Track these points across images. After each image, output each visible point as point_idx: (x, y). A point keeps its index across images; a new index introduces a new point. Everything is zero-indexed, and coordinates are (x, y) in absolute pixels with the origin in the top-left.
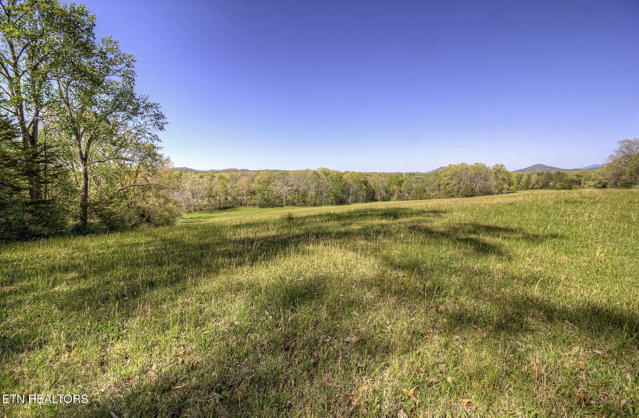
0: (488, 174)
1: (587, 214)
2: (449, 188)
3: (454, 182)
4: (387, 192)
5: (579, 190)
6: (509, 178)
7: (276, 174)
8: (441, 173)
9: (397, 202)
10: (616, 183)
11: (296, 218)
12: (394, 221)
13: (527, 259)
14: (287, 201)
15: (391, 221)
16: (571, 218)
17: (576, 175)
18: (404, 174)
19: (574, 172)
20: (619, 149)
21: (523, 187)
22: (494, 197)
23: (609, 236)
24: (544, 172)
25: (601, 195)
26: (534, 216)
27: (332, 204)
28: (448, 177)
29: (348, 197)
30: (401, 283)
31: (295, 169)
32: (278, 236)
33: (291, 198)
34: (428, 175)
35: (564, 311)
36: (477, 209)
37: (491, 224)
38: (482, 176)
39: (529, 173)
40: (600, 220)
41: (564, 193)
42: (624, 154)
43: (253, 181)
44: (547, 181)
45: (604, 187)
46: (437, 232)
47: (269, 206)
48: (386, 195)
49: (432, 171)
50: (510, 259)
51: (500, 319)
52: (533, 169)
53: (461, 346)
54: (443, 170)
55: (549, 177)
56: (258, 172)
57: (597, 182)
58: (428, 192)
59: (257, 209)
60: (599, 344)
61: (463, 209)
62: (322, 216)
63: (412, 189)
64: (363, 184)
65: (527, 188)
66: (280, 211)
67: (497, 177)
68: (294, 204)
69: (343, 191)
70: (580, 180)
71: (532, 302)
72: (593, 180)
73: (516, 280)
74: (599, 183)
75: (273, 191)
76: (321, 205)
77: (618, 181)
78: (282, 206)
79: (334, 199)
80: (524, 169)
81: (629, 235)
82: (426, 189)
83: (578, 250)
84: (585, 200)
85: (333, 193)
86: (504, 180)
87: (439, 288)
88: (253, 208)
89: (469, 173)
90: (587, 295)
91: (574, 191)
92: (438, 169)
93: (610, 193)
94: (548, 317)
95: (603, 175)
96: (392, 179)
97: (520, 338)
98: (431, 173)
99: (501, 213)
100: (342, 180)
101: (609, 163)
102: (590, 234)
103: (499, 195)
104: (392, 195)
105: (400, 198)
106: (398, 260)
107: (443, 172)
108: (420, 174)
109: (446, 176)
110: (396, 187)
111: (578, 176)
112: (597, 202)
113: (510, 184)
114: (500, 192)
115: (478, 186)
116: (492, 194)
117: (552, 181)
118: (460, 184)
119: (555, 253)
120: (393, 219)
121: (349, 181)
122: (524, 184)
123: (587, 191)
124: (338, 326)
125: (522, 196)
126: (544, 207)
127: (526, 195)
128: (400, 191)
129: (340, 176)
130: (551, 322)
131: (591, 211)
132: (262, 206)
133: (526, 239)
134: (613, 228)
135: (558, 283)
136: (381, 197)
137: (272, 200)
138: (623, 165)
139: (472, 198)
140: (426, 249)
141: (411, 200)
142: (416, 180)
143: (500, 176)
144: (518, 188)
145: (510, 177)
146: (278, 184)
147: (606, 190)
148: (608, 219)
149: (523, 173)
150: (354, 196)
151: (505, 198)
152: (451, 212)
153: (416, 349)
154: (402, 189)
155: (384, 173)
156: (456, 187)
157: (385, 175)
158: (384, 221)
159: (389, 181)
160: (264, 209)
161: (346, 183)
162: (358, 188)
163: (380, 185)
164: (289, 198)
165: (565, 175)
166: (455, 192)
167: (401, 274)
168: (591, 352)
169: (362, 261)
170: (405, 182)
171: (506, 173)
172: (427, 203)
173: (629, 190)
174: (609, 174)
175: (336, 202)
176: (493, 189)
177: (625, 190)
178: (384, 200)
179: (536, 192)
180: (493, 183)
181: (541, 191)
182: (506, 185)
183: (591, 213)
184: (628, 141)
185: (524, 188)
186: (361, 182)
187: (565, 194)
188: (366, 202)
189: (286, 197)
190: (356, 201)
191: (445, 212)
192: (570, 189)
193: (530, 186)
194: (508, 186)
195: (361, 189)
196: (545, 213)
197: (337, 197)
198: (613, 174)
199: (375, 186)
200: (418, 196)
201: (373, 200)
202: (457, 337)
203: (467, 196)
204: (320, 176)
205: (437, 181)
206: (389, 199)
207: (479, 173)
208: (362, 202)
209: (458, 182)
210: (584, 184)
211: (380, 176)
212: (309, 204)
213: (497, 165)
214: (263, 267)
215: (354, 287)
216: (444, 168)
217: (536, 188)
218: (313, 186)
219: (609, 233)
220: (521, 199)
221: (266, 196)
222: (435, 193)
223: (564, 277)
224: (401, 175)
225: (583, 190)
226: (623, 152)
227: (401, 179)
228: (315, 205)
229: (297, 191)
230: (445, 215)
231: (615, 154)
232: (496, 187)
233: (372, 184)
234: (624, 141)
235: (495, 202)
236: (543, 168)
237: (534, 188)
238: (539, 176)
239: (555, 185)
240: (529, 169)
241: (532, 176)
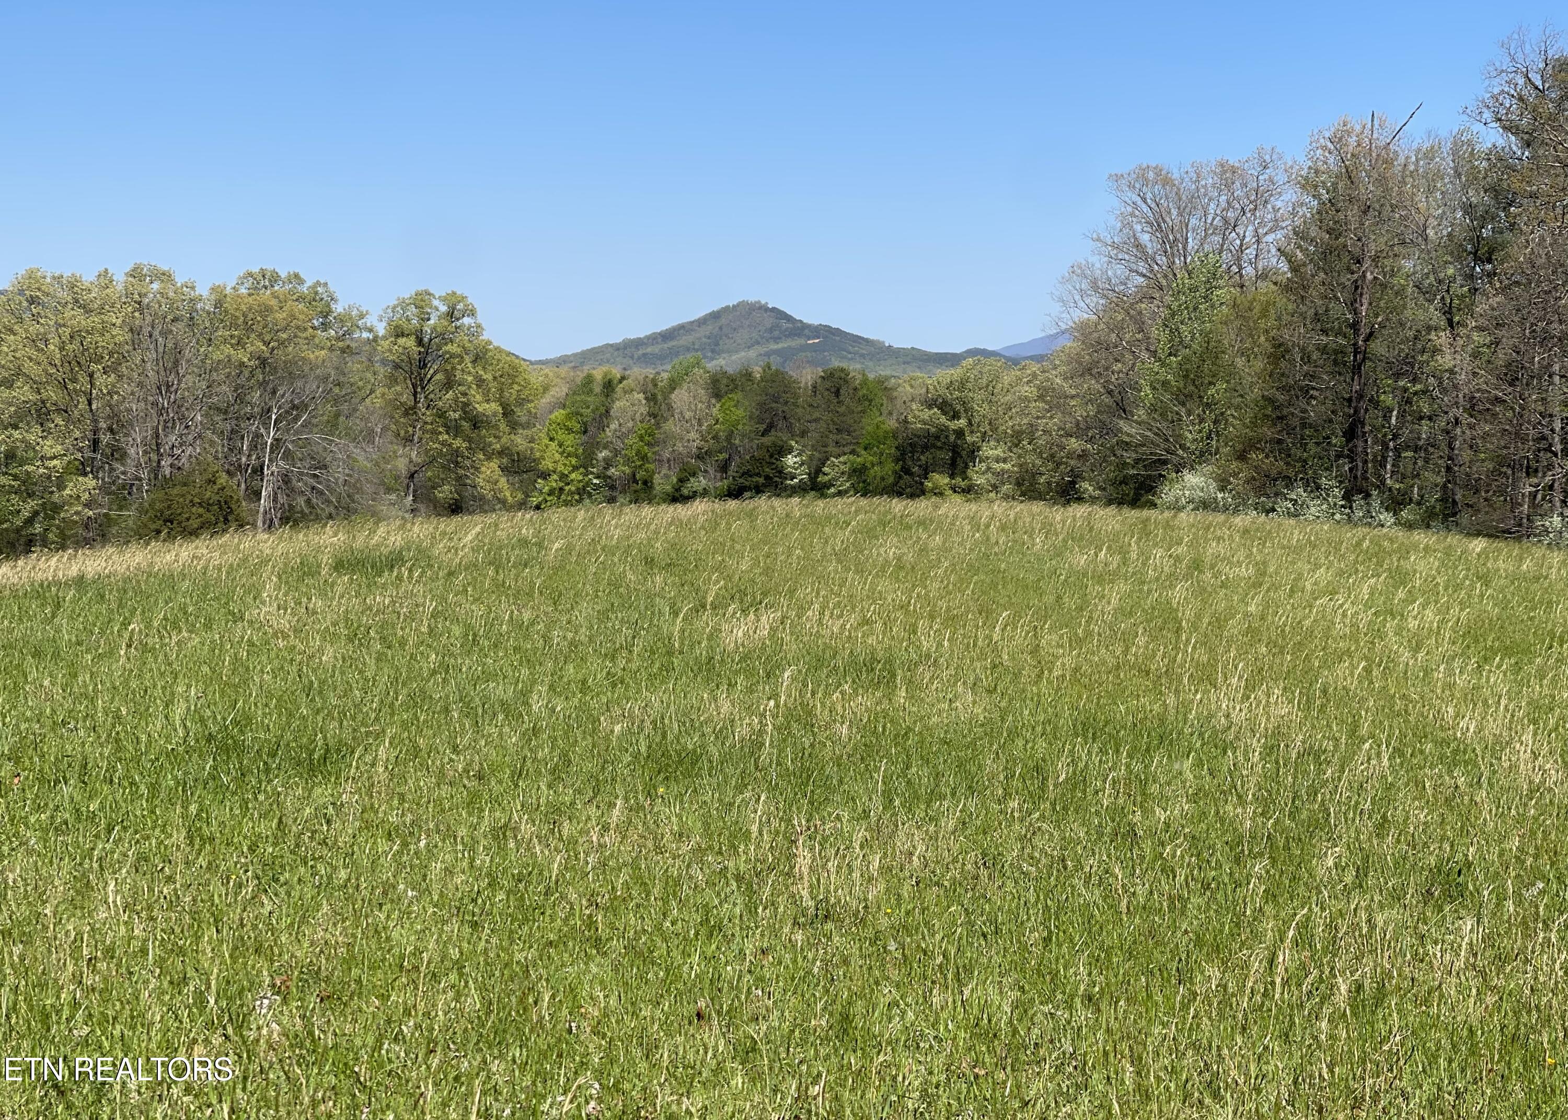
0: (349, 372)
6: (509, 413)
17: (935, 401)
44: (771, 438)
57: (1033, 450)
67: (425, 401)
74: (1045, 463)
86: (477, 423)
113: (522, 463)
117: (796, 444)
122: (624, 466)
143: (448, 396)
144: (581, 492)
145: (523, 398)
171: (491, 367)
193: (665, 479)
194: (507, 481)
232: (422, 486)
236: (776, 340)
237: (685, 492)
238: (718, 396)
239: (818, 471)
240: (684, 340)
241: (680, 398)
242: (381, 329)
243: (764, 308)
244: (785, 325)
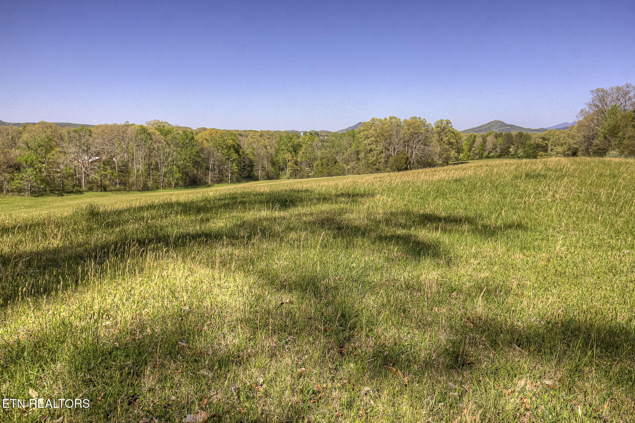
0: (428, 135)
1: (551, 193)
2: (373, 157)
3: (380, 148)
4: (273, 164)
5: (544, 160)
6: (457, 142)
7: (64, 131)
8: (360, 133)
9: (292, 181)
10: (588, 148)
11: (105, 212)
12: (282, 214)
13: (472, 260)
14: (89, 183)
15: (277, 212)
16: (532, 200)
17: (541, 138)
18: (302, 134)
19: (538, 133)
20: (591, 101)
21: (476, 154)
22: (435, 171)
23: (574, 222)
24: (504, 133)
25: (569, 165)
26: (487, 198)
27: (177, 186)
28: (372, 139)
29: (207, 175)
30: (286, 314)
31: (103, 123)
32: (65, 248)
33: (97, 176)
34: (340, 135)
35: (512, 331)
36: (410, 189)
37: (428, 211)
38: (420, 137)
39: (484, 133)
40: (565, 201)
41: (526, 163)
42: (597, 109)
43: (13, 144)
44: (507, 145)
45: (574, 154)
46: (348, 227)
47: (52, 192)
48: (273, 169)
49: (347, 129)
50: (449, 263)
51: (430, 354)
52: (489, 129)
53: (372, 402)
54: (362, 128)
55: (509, 139)
56: (25, 126)
57: (566, 147)
58: (341, 163)
59: (28, 200)
60: (549, 372)
61: (391, 190)
62: (155, 207)
63: (315, 159)
64: (232, 150)
65: (481, 158)
66: (75, 202)
67: (442, 140)
68: (104, 189)
69: (196, 164)
70: (546, 144)
71: (473, 323)
72: (562, 145)
73: (455, 293)
74: (569, 150)
75: (58, 164)
76: (158, 188)
77: (589, 147)
78: (81, 192)
79: (181, 178)
80: (478, 128)
81: (596, 220)
82: (337, 158)
83: (536, 244)
84: (550, 173)
85: (178, 167)
86: (451, 143)
87: (343, 316)
88: (18, 198)
89: (402, 132)
90: (540, 306)
91: (538, 161)
92: (356, 126)
93: (579, 164)
94: (492, 342)
95: (573, 137)
96: (282, 142)
97: (454, 378)
98: (345, 132)
99: (443, 195)
100: (194, 143)
101: (579, 121)
102: (552, 221)
103: (443, 168)
104: (283, 169)
105: (295, 174)
106: (283, 276)
107: (363, 130)
108: (328, 133)
109: (368, 138)
110: (288, 156)
111: (544, 139)
112: (564, 176)
113: (459, 151)
114: (446, 162)
115: (415, 154)
116: (434, 166)
117: (512, 147)
118: (388, 150)
119: (508, 250)
120: (280, 209)
121: (206, 144)
122: (477, 151)
123: (553, 160)
124: (174, 398)
125: (473, 168)
126: (500, 184)
127: (478, 167)
128: (296, 163)
129: (190, 136)
130: (495, 350)
131: (555, 188)
132: (37, 193)
133: (473, 232)
134: (580, 211)
135: (507, 293)
136: (264, 173)
137: (58, 181)
138: (595, 125)
139: (405, 172)
140: (329, 256)
141: (314, 176)
142: (320, 144)
143: (446, 139)
144: (469, 156)
145: (459, 139)
146: (70, 151)
147: (575, 158)
148: (574, 199)
149: (475, 134)
150: (216, 172)
151: (450, 171)
152: (373, 195)
153: (304, 418)
154: (299, 159)
155: (268, 132)
156: (384, 154)
157: (270, 135)
158: (265, 213)
159: (276, 145)
160: (41, 199)
161: (202, 150)
162: (224, 159)
163: (263, 152)
164: (95, 176)
165: (528, 137)
166: (382, 164)
167: (286, 298)
168: (539, 383)
169: (222, 281)
170: (304, 146)
171: (454, 133)
172: (337, 182)
173: (601, 159)
174: (579, 137)
175: (185, 183)
176: (436, 158)
177: (597, 159)
178: (269, 178)
179: (491, 162)
180: (435, 148)
181: (498, 161)
182: (453, 152)
183: (555, 191)
184: (603, 90)
185: (478, 157)
186: (229, 148)
187: (527, 165)
188: (238, 181)
189: (88, 175)
190: (220, 181)
191: (362, 196)
192: (535, 157)
193: (486, 154)
194: (456, 154)
195: (228, 159)
196: (500, 193)
197: (187, 174)
198: (584, 136)
199: (254, 155)
200: (325, 171)
201: (251, 177)
202: (367, 388)
203: (399, 170)
204: (153, 137)
205: (354, 146)
206: (277, 177)
207: (416, 133)
208: (232, 182)
209: (385, 148)
210: (551, 150)
211: (261, 136)
212: (134, 188)
213: (442, 121)
214: (29, 308)
215: (206, 328)
216: (365, 124)
217: (493, 157)
218: (140, 154)
219: (575, 219)
220: (471, 172)
221: (45, 174)
222: (352, 164)
223: (515, 283)
224: (297, 134)
225: (549, 159)
226: (597, 106)
227: (296, 141)
228: (146, 188)
229: (108, 163)
230: (363, 200)
231: (587, 109)
232: (440, 155)
233: (248, 151)
234: (598, 90)
235: (436, 178)
236: (501, 127)
237: (489, 156)
238: (496, 138)
239: (516, 152)
240: (483, 128)
241: (488, 138)
242: (434, 127)
243: (499, 121)
244: (503, 124)
